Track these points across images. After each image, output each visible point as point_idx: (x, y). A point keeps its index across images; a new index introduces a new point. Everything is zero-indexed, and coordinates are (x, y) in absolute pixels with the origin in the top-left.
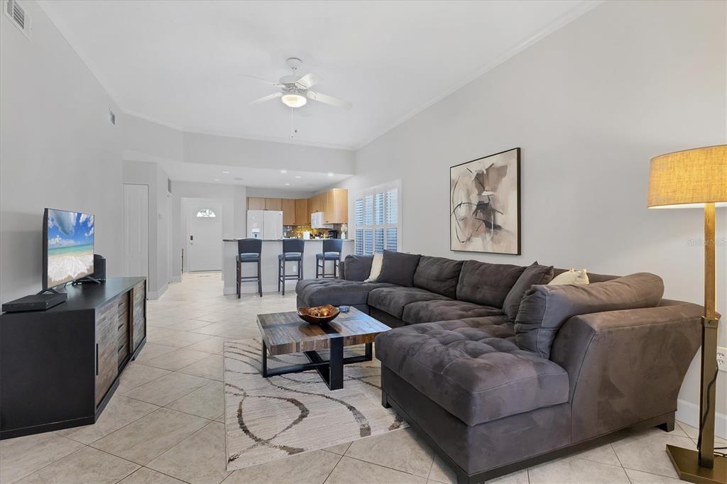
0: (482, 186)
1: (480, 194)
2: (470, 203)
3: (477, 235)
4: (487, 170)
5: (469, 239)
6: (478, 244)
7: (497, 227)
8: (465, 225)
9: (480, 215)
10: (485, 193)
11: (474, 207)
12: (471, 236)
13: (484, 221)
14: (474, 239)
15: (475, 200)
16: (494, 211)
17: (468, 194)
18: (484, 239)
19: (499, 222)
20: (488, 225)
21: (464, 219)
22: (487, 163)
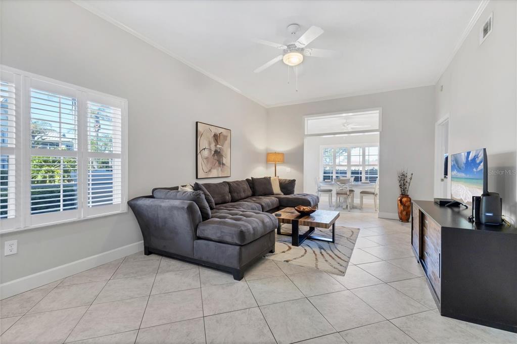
0: (217, 141)
1: (216, 146)
2: (210, 150)
3: (214, 169)
4: (219, 134)
5: (210, 171)
6: (214, 173)
7: (223, 164)
8: (208, 162)
9: (216, 157)
10: (218, 146)
11: (213, 152)
12: (211, 168)
13: (218, 161)
14: (213, 170)
15: (213, 148)
16: (222, 156)
17: (210, 144)
18: (218, 170)
19: (224, 162)
20: (220, 163)
21: (207, 158)
22: (220, 130)
